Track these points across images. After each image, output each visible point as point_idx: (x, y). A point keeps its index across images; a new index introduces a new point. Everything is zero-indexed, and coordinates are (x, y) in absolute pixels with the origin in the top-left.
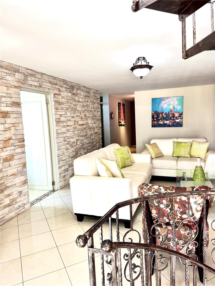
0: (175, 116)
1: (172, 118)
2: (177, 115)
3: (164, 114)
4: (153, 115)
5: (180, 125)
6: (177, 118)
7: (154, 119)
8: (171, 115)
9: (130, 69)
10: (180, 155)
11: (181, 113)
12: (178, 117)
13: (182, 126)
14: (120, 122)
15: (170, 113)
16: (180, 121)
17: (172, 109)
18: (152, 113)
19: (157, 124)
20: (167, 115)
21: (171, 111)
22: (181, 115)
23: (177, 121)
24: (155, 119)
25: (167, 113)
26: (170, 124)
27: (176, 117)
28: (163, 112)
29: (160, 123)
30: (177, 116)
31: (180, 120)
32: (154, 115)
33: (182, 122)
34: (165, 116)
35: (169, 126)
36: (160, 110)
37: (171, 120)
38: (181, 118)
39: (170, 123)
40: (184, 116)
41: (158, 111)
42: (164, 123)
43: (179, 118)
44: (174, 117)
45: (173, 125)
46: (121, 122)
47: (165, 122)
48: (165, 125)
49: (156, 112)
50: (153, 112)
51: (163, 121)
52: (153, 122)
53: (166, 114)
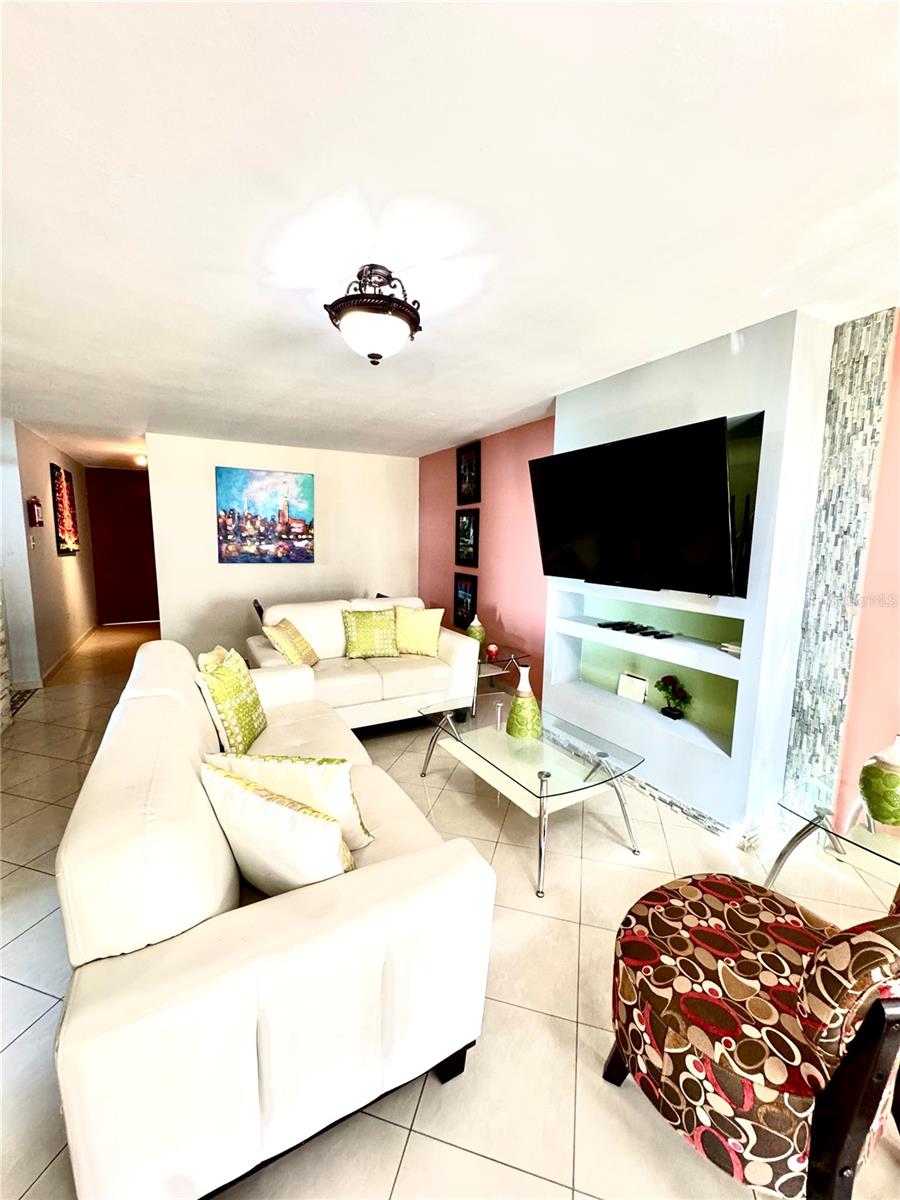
0: (293, 530)
1: (284, 536)
2: (297, 528)
3: (258, 523)
4: (221, 520)
5: (306, 557)
6: (300, 537)
7: (225, 537)
8: (279, 528)
9: (326, 306)
10: (373, 653)
11: (308, 523)
12: (302, 534)
13: (313, 562)
14: (60, 541)
15: (277, 519)
16: (307, 545)
17: (281, 508)
18: (219, 517)
19: (236, 554)
20: (270, 526)
21: (281, 514)
22: (309, 527)
23: (298, 544)
24: (230, 537)
25: (269, 519)
26: (280, 555)
27: (297, 535)
28: (256, 517)
29: (246, 549)
30: (300, 531)
31: (306, 542)
32: (225, 522)
33: (312, 550)
34: (262, 529)
35: (276, 560)
36: (246, 507)
37: (281, 543)
38: (310, 537)
39: (278, 548)
40: (315, 531)
41: (237, 510)
42: (258, 549)
43: (304, 537)
44: (288, 531)
45: (288, 556)
46: (64, 542)
47: (264, 547)
48: (261, 558)
49: (233, 515)
50: (222, 513)
51: (257, 543)
52: (225, 545)
53: (264, 521)
